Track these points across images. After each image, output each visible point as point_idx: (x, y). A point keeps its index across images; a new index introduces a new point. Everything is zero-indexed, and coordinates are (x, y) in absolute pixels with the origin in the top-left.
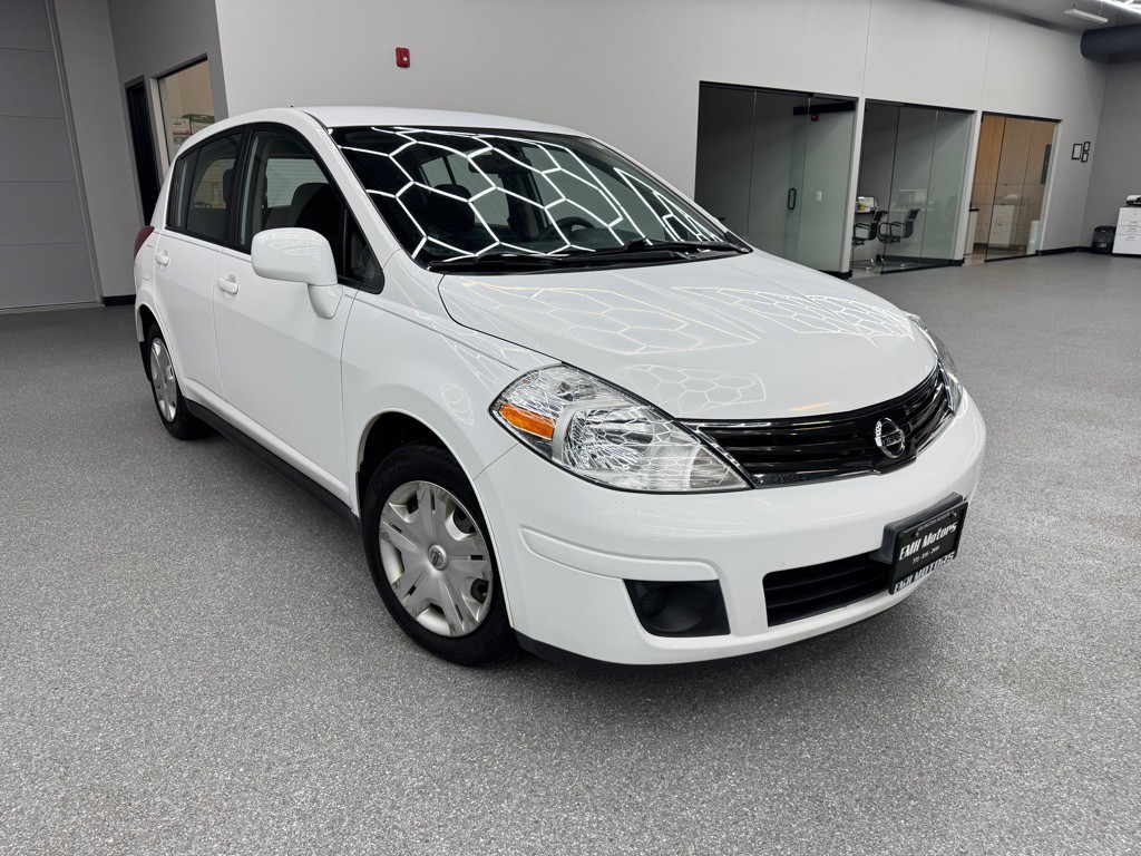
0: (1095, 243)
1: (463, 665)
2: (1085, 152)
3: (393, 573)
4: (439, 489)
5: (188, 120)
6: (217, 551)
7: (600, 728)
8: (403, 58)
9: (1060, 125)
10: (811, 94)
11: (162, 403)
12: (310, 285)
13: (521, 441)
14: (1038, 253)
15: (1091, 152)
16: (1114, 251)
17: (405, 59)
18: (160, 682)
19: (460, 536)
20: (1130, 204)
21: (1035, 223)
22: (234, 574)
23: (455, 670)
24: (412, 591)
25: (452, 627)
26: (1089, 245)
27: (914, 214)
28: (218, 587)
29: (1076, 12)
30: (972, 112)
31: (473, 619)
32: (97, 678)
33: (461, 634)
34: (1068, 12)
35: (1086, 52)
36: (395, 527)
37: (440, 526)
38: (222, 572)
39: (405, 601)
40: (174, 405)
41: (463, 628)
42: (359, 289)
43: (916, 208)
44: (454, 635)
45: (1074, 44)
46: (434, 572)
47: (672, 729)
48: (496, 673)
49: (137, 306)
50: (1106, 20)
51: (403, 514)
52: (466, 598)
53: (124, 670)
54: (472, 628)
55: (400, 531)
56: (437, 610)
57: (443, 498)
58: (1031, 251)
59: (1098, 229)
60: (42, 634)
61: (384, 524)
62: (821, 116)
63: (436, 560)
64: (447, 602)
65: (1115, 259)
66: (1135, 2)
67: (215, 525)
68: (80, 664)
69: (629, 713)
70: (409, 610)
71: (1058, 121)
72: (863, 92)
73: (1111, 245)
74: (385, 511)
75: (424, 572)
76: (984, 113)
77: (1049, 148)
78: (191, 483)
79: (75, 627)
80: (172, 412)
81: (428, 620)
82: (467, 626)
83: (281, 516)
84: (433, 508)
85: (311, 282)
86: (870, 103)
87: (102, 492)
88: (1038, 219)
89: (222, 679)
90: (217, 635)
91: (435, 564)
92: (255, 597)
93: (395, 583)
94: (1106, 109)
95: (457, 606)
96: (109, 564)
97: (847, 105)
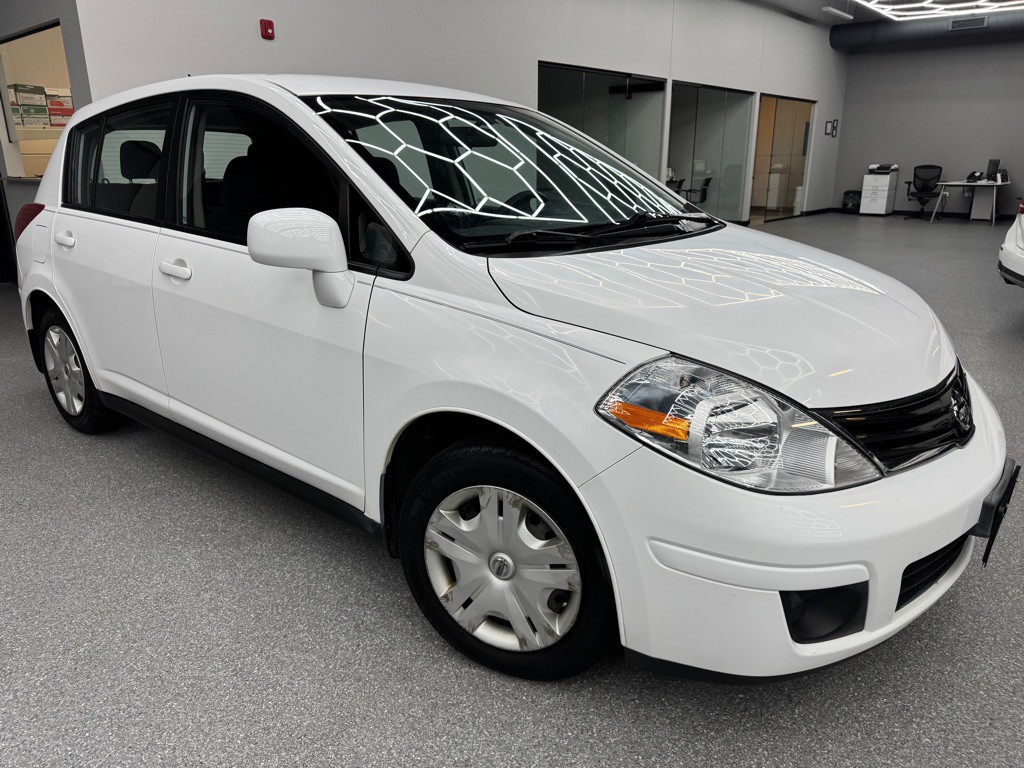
0: (845, 205)
1: (532, 680)
2: (834, 128)
3: (441, 585)
4: (508, 495)
5: (12, 91)
6: (188, 566)
7: (712, 737)
8: (267, 30)
9: (816, 105)
10: (629, 75)
11: (62, 396)
12: (316, 272)
13: (645, 444)
14: (803, 214)
15: (839, 128)
16: (861, 211)
17: (270, 31)
18: (194, 745)
19: (537, 544)
20: (872, 172)
21: (799, 188)
22: (220, 592)
23: (525, 686)
24: (466, 605)
25: (522, 641)
26: (840, 206)
27: (707, 182)
28: (210, 610)
29: (831, 9)
30: (752, 93)
31: (551, 633)
32: (112, 750)
33: (535, 648)
34: (825, 9)
35: (835, 44)
36: (444, 534)
37: (509, 534)
38: (206, 591)
39: (457, 614)
40: (79, 398)
41: (537, 642)
42: (376, 274)
43: (709, 177)
44: (525, 649)
45: (824, 37)
46: (498, 583)
47: (783, 728)
48: (570, 684)
49: (25, 293)
50: (852, 17)
51: (458, 522)
52: (542, 610)
53: (142, 734)
54: (550, 641)
55: (452, 539)
56: (500, 623)
57: (515, 504)
58: (797, 212)
59: (847, 193)
60: (15, 697)
61: (432, 533)
62: (634, 95)
63: (500, 570)
64: (516, 615)
65: (861, 218)
66: (879, 3)
67: (171, 534)
68: (82, 733)
69: (731, 715)
70: (464, 625)
71: (814, 102)
72: (671, 73)
73: (858, 206)
74: (434, 518)
75: (484, 583)
76: (762, 95)
77: (808, 125)
78: (121, 486)
79: (56, 683)
80: (78, 406)
81: (486, 633)
82: (543, 639)
83: (242, 516)
84: (501, 513)
85: (316, 268)
86: (676, 84)
87: (19, 504)
88: (801, 185)
89: (267, 730)
90: (236, 673)
91: (499, 573)
92: (258, 619)
93: (446, 596)
94: (850, 91)
95: (529, 619)
96: (65, 595)
97: (657, 85)
